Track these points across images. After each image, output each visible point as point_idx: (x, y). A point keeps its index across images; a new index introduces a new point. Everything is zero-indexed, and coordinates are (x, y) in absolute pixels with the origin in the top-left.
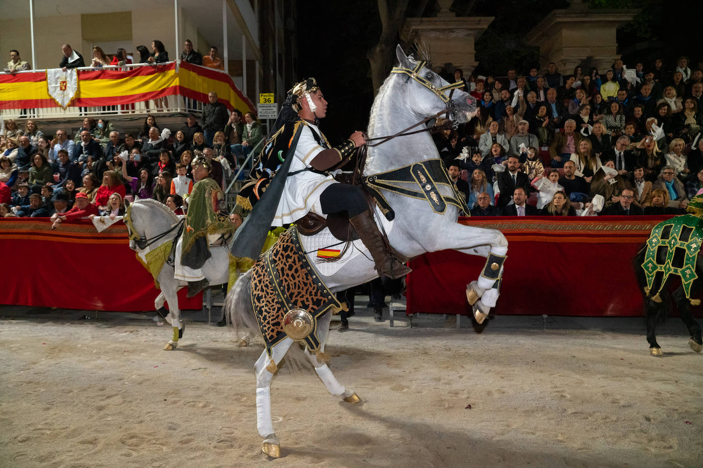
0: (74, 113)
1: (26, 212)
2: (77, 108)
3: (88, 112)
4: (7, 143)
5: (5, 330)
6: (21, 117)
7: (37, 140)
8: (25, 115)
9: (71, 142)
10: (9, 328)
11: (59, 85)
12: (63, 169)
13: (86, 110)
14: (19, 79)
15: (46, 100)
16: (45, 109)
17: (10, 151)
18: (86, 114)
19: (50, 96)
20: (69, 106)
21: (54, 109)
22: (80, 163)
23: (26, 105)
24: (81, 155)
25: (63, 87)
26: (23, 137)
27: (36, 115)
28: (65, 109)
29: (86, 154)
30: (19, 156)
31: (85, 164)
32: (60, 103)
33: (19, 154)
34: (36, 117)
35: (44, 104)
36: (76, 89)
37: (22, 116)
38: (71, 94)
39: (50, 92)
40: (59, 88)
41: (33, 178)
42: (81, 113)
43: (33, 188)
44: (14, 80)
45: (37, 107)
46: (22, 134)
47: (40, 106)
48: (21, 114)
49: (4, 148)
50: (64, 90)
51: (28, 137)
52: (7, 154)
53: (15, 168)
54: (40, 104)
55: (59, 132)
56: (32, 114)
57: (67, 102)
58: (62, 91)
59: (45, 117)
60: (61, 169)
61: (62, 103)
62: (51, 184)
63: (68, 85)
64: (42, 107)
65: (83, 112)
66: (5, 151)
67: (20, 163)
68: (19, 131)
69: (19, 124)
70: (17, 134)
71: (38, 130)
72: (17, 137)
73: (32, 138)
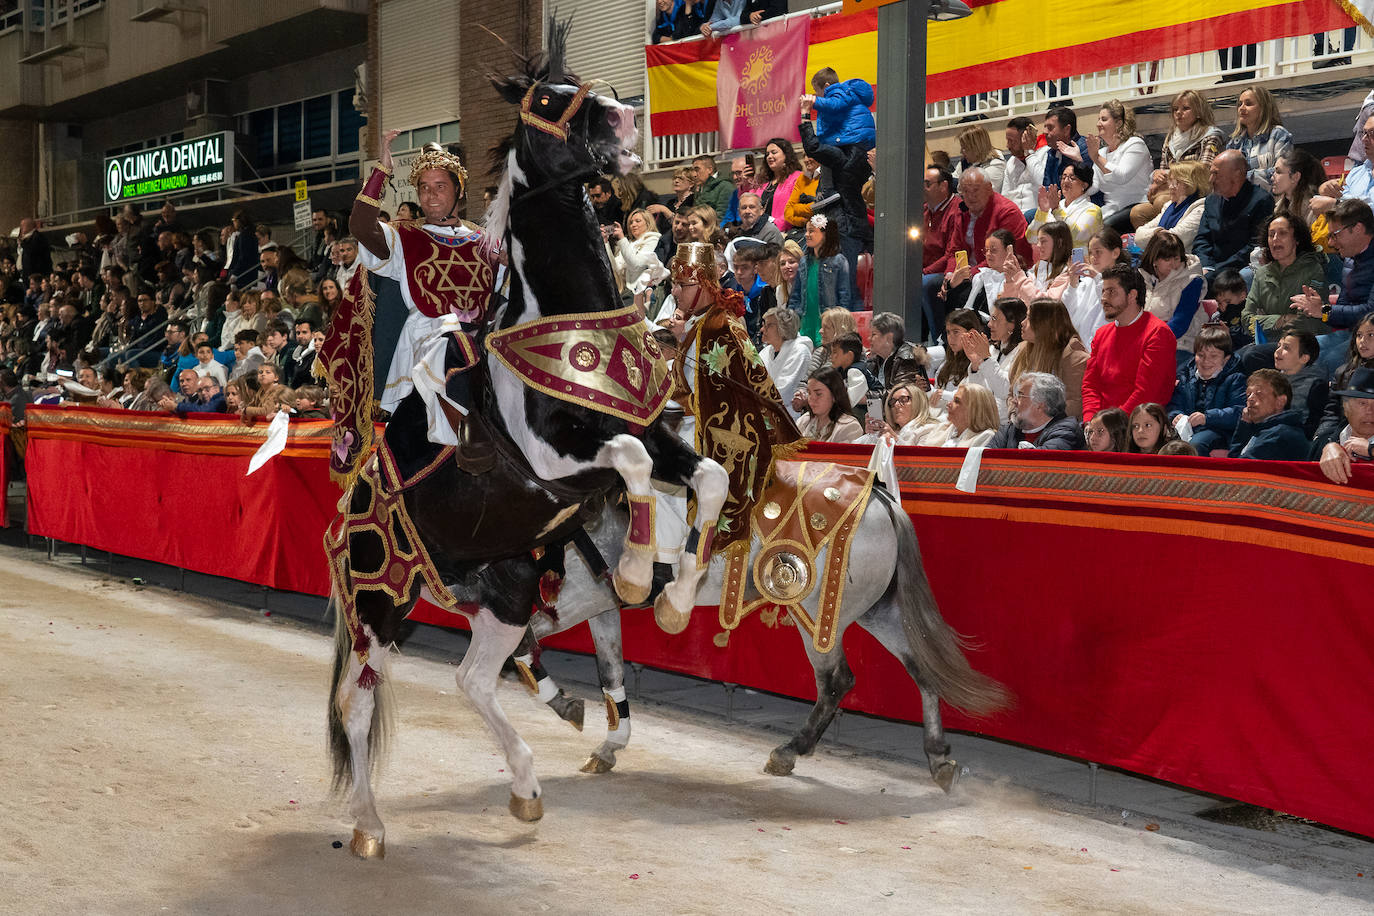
5: (1131, 864)
7: (1268, 160)
17: (1177, 211)
26: (1224, 156)
30: (1207, 227)
33: (1206, 216)
34: (1271, 75)
37: (1225, 72)
45: (1278, 33)
46: (1221, 144)
47: (1288, 30)
51: (1240, 152)
52: (1169, 222)
53: (1193, 271)
54: (1288, 23)
64: (1295, 32)
66: (1163, 211)
67: (1209, 254)
68: (1211, 131)
69: (1214, 106)
70: (1206, 143)
71: (1273, 124)
72: (1206, 153)
73: (1254, 152)
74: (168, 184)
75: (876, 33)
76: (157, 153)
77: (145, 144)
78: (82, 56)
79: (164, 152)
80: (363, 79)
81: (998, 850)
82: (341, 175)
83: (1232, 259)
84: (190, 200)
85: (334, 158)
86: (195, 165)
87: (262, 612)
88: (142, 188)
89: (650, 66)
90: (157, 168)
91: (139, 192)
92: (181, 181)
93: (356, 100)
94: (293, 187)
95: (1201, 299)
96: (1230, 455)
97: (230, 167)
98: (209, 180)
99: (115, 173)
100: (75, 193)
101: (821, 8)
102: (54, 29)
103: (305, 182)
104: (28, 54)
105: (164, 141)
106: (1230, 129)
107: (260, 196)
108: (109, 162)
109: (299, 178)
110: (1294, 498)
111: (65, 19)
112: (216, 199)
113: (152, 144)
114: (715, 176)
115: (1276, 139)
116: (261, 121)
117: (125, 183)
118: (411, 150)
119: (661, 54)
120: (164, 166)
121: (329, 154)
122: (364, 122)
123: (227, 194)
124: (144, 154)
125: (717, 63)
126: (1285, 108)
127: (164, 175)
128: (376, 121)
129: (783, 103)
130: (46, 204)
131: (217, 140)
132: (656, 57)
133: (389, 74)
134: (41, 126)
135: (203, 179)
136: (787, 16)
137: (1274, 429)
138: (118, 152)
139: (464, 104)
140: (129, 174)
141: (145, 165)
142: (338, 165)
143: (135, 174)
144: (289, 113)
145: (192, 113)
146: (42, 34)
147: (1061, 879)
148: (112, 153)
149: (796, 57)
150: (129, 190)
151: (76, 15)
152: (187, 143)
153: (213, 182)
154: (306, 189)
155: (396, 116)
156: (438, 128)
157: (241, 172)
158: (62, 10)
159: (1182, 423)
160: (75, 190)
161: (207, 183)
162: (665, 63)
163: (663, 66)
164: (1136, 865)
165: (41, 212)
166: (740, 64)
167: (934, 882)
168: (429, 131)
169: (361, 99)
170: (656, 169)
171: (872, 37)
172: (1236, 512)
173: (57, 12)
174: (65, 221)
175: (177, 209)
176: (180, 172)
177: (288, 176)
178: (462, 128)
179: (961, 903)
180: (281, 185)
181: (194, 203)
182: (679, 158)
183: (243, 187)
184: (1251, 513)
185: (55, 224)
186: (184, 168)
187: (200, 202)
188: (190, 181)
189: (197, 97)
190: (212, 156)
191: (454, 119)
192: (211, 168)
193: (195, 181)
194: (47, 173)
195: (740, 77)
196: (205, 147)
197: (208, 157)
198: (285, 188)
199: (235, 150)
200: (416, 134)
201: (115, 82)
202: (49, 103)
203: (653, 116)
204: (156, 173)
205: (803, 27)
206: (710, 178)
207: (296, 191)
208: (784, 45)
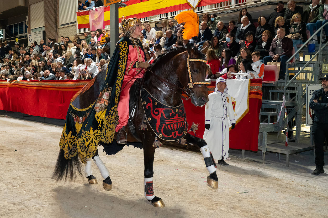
15: (185, 4)
16: (184, 10)
19: (187, 1)
28: (194, 9)
32: (192, 5)
35: (184, 7)
37: (172, 16)
47: (181, 9)
54: (181, 7)
57: (196, 4)
80: (27, 19)
89: (77, 16)
97: (4, 36)
103: (17, 38)
107: (10, 41)
112: (3, 41)
114: (88, 36)
118: (36, 32)
119: (79, 14)
121: (23, 33)
122: (28, 27)
125: (89, 15)
128: (30, 27)
129: (101, 22)
131: (2, 31)
132: (78, 14)
133: (32, 18)
136: (100, 7)
139: (46, 23)
142: (25, 35)
149: (102, 14)
153: (1, 39)
154: (18, 40)
155: (33, 26)
156: (41, 28)
157: (6, 36)
162: (80, 15)
166: (93, 16)
168: (39, 28)
169: (27, 23)
170: (79, 34)
177: (15, 37)
178: (45, 28)
180: (13, 39)
183: (7, 39)
190: (1, 34)
191: (44, 26)
192: (1, 36)
195: (93, 18)
199: (5, 33)
200: (37, 29)
203: (78, 25)
205: (103, 9)
207: (16, 40)
208: (100, 12)
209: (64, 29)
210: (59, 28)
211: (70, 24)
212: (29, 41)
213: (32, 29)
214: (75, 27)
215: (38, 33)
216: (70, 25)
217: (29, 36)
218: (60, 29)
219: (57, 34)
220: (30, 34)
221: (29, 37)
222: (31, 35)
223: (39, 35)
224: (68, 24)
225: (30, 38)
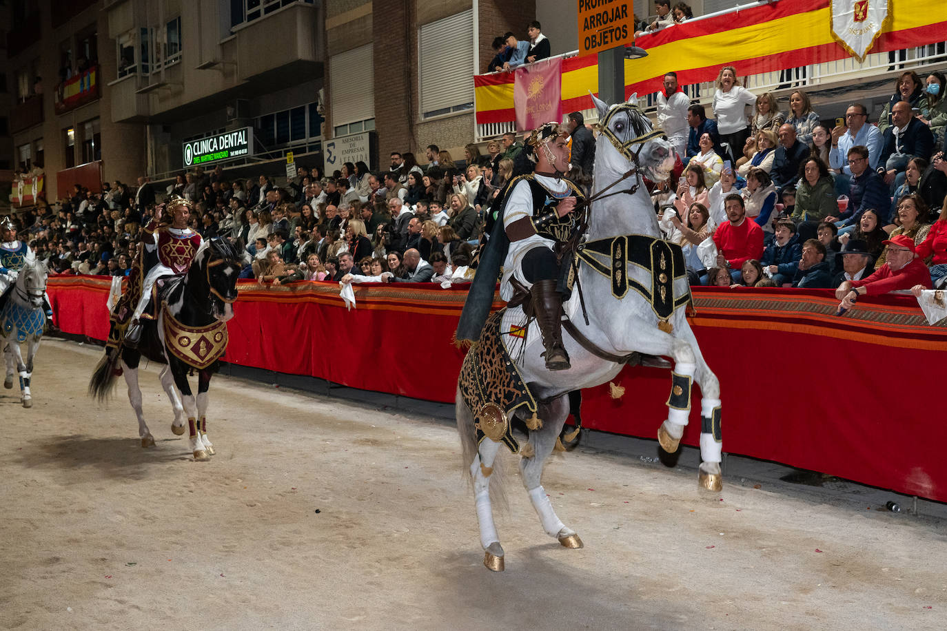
0: (879, 65)
1: (788, 276)
2: (885, 56)
3: (907, 61)
4: (759, 139)
5: (746, 506)
6: (781, 87)
7: (807, 129)
8: (789, 82)
9: (873, 130)
10: (754, 504)
11: (854, 10)
12: (856, 186)
13: (902, 58)
14: (781, 12)
15: (827, 45)
16: (824, 65)
17: (761, 156)
18: (901, 66)
19: (834, 36)
20: (870, 52)
21: (841, 62)
22: (889, 172)
23: (791, 62)
24: (893, 155)
25: (861, 14)
26: (784, 127)
27: (807, 79)
28: (861, 60)
29: (901, 151)
30: (777, 165)
31: (900, 175)
33: (776, 159)
34: (808, 84)
35: (824, 54)
36: (886, 15)
37: (782, 84)
38: (875, 26)
39: (834, 30)
40: (852, 18)
41: (802, 207)
42: (892, 64)
43: (801, 227)
44: (773, 15)
45: (811, 62)
46: (782, 121)
47: (815, 60)
48: (782, 80)
49: (751, 150)
50: (863, 19)
51: (792, 126)
52: (756, 163)
54: (815, 56)
55: (851, 109)
56: (801, 79)
57: (866, 43)
58: (858, 23)
59: (823, 82)
60: (853, 186)
61: (856, 48)
62: (834, 218)
63: (870, 8)
64: (819, 61)
65: (897, 62)
66: (753, 157)
67: (778, 179)
68: (778, 115)
69: (778, 101)
70: (774, 122)
71: (809, 111)
72: (775, 126)
73: (799, 126)
74: (217, 156)
75: (597, 65)
76: (211, 140)
77: (205, 135)
78: (170, 88)
79: (215, 139)
80: (322, 96)
81: (675, 502)
82: (311, 149)
83: (790, 182)
84: (230, 164)
85: (308, 140)
86: (232, 146)
87: (274, 385)
88: (204, 159)
89: (476, 86)
90: (212, 148)
91: (202, 161)
92: (225, 154)
93: (318, 108)
94: (285, 156)
95: (775, 204)
96: (792, 287)
97: (251, 146)
98: (240, 153)
99: (189, 151)
100: (167, 163)
101: (567, 54)
102: (154, 74)
103: (292, 153)
104: (141, 88)
105: (215, 133)
106: (786, 114)
107: (267, 161)
108: (185, 145)
109: (289, 151)
110: (828, 308)
111: (160, 69)
112: (244, 163)
113: (208, 135)
114: (514, 144)
115: (811, 119)
116: (267, 121)
117: (194, 156)
118: (349, 134)
119: (483, 80)
120: (215, 146)
121: (305, 138)
122: (323, 120)
123: (250, 161)
124: (204, 140)
125: (512, 84)
126: (815, 101)
127: (215, 151)
128: (330, 120)
129: (550, 105)
130: (152, 169)
131: (244, 132)
132: (479, 81)
133: (335, 95)
134: (148, 127)
135: (237, 153)
136: (549, 58)
137: (815, 272)
138: (191, 139)
139: (378, 109)
140: (196, 151)
141: (205, 146)
142: (309, 143)
143: (200, 151)
144: (282, 117)
145: (230, 117)
146: (148, 77)
147: (710, 516)
148: (187, 140)
149: (555, 80)
150: (196, 160)
151: (166, 67)
152: (228, 134)
153: (242, 154)
154: (292, 157)
155: (340, 116)
156: (363, 122)
157: (257, 148)
158: (159, 64)
159: (767, 269)
160: (167, 161)
161: (239, 155)
162: (485, 85)
163: (484, 87)
164: (750, 508)
165: (149, 173)
166: (526, 85)
167: (642, 520)
168: (358, 124)
169: (321, 108)
170: (481, 141)
171: (595, 68)
172: (797, 317)
173: (155, 65)
174: (163, 177)
175: (223, 169)
176: (224, 150)
177: (282, 150)
178: (376, 122)
179: (657, 531)
180: (279, 155)
181: (232, 166)
182: (493, 135)
183: (258, 157)
184: (804, 317)
185: (157, 179)
186: (226, 147)
187: (235, 165)
188: (229, 154)
189: (233, 109)
190: (241, 140)
191: (372, 117)
192: (241, 147)
193: (232, 154)
194: (152, 152)
195: (527, 92)
196: (237, 136)
197: (239, 141)
198: (281, 157)
199: (254, 138)
200: (351, 126)
201: (187, 102)
202: (152, 114)
203: (477, 113)
204: (211, 151)
205: (558, 65)
206: (511, 146)
207: (287, 158)
208: (549, 74)
209: (434, 127)
210: (418, 122)
211: (451, 110)
212: (329, 160)
213: (334, 126)
214: (468, 119)
215: (356, 139)
216: (452, 113)
217: (329, 145)
218: (422, 127)
219: (412, 140)
220: (330, 142)
221: (328, 150)
222: (333, 144)
223: (359, 144)
224: (447, 110)
225: (330, 153)
